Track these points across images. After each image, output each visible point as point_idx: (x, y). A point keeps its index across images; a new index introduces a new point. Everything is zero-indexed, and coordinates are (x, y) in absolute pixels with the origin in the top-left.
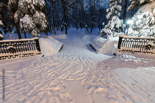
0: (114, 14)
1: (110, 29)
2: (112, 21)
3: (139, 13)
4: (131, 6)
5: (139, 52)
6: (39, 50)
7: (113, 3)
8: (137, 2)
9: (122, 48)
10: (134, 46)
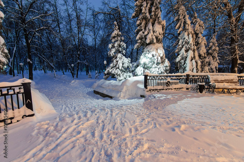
0: (118, 51)
1: (119, 68)
2: (118, 59)
3: (147, 52)
4: (138, 44)
5: (162, 90)
6: (30, 106)
7: (116, 38)
8: (143, 42)
9: (149, 87)
10: (158, 84)
